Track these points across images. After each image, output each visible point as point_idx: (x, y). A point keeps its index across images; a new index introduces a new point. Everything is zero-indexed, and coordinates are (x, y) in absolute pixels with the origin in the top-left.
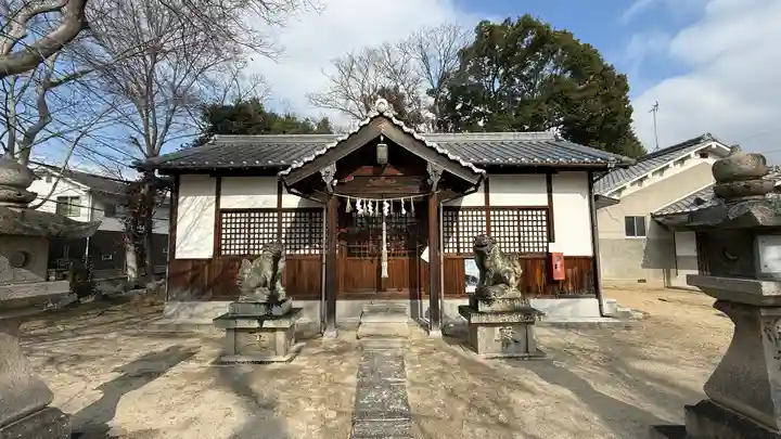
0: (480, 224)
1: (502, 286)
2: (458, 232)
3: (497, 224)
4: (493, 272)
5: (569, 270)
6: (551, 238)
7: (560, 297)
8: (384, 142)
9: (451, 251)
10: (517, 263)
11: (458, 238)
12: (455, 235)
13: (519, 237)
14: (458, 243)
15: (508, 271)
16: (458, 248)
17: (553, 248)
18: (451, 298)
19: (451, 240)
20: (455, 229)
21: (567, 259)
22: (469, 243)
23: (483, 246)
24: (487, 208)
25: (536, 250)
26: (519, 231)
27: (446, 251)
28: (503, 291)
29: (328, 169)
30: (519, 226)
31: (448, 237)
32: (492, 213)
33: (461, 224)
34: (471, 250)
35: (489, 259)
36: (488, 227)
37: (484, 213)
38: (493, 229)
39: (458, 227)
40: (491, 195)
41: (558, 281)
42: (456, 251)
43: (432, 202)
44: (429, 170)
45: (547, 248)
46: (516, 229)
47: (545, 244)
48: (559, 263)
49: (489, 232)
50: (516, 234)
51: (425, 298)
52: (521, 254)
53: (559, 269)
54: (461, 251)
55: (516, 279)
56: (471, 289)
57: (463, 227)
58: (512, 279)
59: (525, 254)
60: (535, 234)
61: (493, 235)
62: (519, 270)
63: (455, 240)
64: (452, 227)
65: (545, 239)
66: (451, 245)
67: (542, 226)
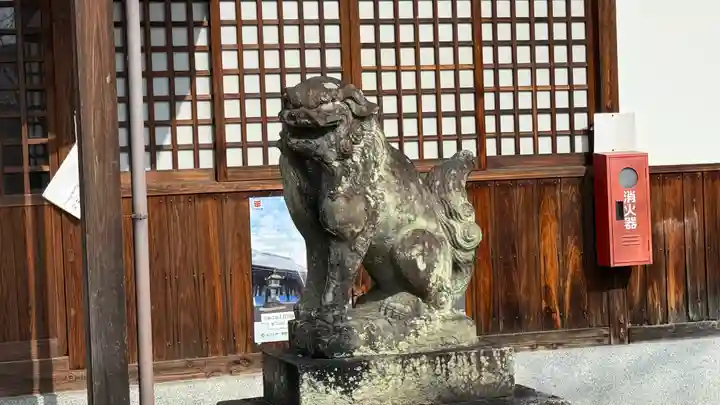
0: (312, 35)
1: (400, 302)
2: (215, 73)
3: (387, 34)
4: (362, 245)
5: (670, 225)
6: (602, 95)
7: (631, 337)
9: (186, 160)
10: (459, 200)
11: (216, 99)
12: (203, 86)
13: (478, 91)
14: (217, 122)
15: (420, 236)
16: (219, 147)
17: (610, 136)
18: (189, 371)
19: (184, 111)
20: (202, 61)
21: (662, 176)
22: (264, 120)
23: (317, 131)
25: (545, 146)
26: (478, 67)
27: (164, 161)
28: (404, 323)
30: (477, 43)
31: (173, 100)
33: (228, 36)
34: (275, 156)
35: (345, 185)
36: (350, 47)
38: (367, 58)
39: (214, 49)
41: (626, 271)
42: (207, 159)
45: (589, 133)
46: (466, 56)
47: (581, 122)
48: (630, 197)
49: (351, 68)
50: (467, 79)
51: (70, 383)
52: (482, 161)
53: (630, 223)
54: (233, 158)
55: (456, 267)
56: (273, 327)
57: (240, 48)
58: (442, 271)
59: (499, 161)
60: (543, 77)
61: (368, 81)
62: (468, 229)
63: (204, 111)
64: (191, 49)
65: (581, 99)
66: (184, 135)
67: (569, 43)
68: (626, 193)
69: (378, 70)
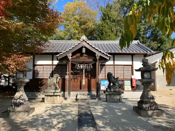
2: (105, 72)
6: (133, 74)
8: (84, 48)
13: (123, 74)
17: (133, 77)
21: (136, 80)
24: (114, 65)
25: (128, 78)
26: (123, 72)
29: (69, 55)
30: (123, 70)
32: (115, 66)
36: (114, 71)
37: (113, 66)
40: (115, 62)
43: (97, 63)
44: (96, 55)
45: (131, 77)
53: (134, 83)
57: (107, 70)
60: (128, 73)
65: (131, 74)
67: (130, 71)
68: (134, 81)
69: (116, 72)
